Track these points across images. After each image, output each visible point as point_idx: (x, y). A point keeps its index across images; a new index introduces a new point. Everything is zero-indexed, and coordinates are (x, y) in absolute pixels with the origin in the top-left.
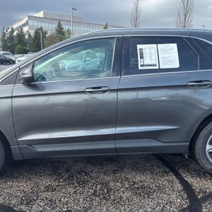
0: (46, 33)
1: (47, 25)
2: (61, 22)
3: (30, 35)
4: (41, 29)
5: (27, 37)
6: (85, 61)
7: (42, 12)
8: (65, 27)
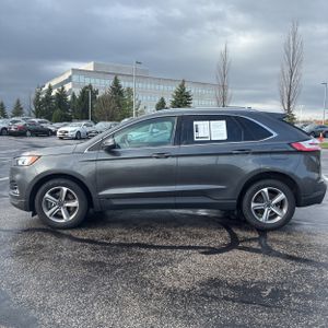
0: (97, 92)
1: (98, 81)
2: (119, 78)
3: (74, 96)
4: (90, 87)
5: (69, 98)
6: (152, 133)
7: (92, 63)
8: (124, 84)
